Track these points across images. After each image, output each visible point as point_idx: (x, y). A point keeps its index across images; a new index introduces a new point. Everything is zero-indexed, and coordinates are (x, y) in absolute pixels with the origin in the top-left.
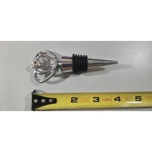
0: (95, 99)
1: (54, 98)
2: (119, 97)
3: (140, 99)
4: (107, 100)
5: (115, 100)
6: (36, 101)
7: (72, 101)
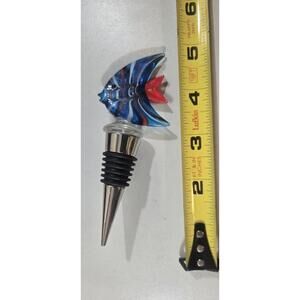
0: (196, 146)
1: (193, 227)
2: (191, 95)
3: (193, 48)
4: (196, 120)
5: (195, 103)
6: (200, 263)
7: (200, 192)
